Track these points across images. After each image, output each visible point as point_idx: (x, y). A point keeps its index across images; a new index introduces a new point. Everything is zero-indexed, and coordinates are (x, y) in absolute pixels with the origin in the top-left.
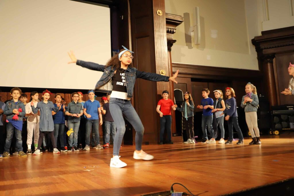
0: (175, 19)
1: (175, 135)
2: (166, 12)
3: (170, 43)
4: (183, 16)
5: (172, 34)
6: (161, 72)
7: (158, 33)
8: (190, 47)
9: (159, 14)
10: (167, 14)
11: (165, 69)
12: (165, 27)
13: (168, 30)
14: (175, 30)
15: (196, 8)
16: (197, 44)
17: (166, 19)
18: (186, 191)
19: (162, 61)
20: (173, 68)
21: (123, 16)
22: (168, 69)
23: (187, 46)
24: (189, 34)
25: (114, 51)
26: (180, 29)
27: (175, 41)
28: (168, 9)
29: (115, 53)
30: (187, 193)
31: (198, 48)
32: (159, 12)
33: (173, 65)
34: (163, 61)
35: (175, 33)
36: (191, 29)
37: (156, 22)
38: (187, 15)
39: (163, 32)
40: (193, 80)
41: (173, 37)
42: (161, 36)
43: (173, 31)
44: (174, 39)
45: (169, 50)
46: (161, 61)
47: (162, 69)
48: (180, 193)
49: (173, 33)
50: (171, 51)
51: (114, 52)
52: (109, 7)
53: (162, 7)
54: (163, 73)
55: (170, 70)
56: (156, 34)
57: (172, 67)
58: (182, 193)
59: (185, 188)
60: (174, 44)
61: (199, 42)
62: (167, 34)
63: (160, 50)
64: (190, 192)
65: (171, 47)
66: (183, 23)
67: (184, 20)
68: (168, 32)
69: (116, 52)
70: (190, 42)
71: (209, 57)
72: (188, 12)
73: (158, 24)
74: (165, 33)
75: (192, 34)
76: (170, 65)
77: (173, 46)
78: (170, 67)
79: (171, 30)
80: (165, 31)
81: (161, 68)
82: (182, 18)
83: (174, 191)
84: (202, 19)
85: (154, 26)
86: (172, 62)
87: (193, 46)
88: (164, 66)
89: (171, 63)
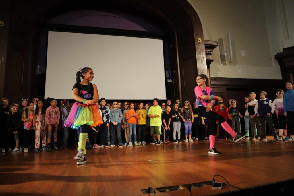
0: (212, 44)
2: (204, 39)
3: (209, 62)
4: (217, 41)
5: (210, 56)
7: (199, 56)
8: (225, 64)
9: (199, 42)
10: (205, 41)
12: (204, 50)
13: (207, 53)
14: (212, 52)
15: (228, 35)
16: (230, 62)
17: (205, 44)
18: (225, 181)
20: (212, 81)
21: (172, 45)
23: (222, 63)
24: (223, 54)
25: (167, 70)
26: (216, 51)
27: (212, 61)
28: (206, 37)
30: (226, 183)
31: (230, 64)
32: (200, 40)
33: (211, 79)
35: (212, 54)
36: (225, 50)
37: (197, 47)
38: (221, 40)
39: (203, 54)
40: (228, 89)
41: (210, 57)
42: (201, 57)
43: (211, 53)
44: (211, 59)
45: (208, 67)
48: (220, 183)
49: (211, 54)
50: (210, 69)
51: (166, 71)
52: (162, 39)
53: (202, 36)
56: (198, 56)
58: (222, 183)
59: (224, 178)
60: (212, 63)
61: (231, 60)
62: (206, 56)
63: (202, 68)
64: (228, 183)
66: (218, 47)
67: (218, 44)
68: (207, 54)
70: (225, 60)
71: (240, 71)
72: (221, 38)
73: (199, 48)
74: (204, 55)
75: (226, 54)
79: (209, 53)
80: (204, 53)
82: (217, 43)
83: (216, 181)
84: (233, 42)
85: (196, 50)
86: (211, 77)
87: (226, 63)
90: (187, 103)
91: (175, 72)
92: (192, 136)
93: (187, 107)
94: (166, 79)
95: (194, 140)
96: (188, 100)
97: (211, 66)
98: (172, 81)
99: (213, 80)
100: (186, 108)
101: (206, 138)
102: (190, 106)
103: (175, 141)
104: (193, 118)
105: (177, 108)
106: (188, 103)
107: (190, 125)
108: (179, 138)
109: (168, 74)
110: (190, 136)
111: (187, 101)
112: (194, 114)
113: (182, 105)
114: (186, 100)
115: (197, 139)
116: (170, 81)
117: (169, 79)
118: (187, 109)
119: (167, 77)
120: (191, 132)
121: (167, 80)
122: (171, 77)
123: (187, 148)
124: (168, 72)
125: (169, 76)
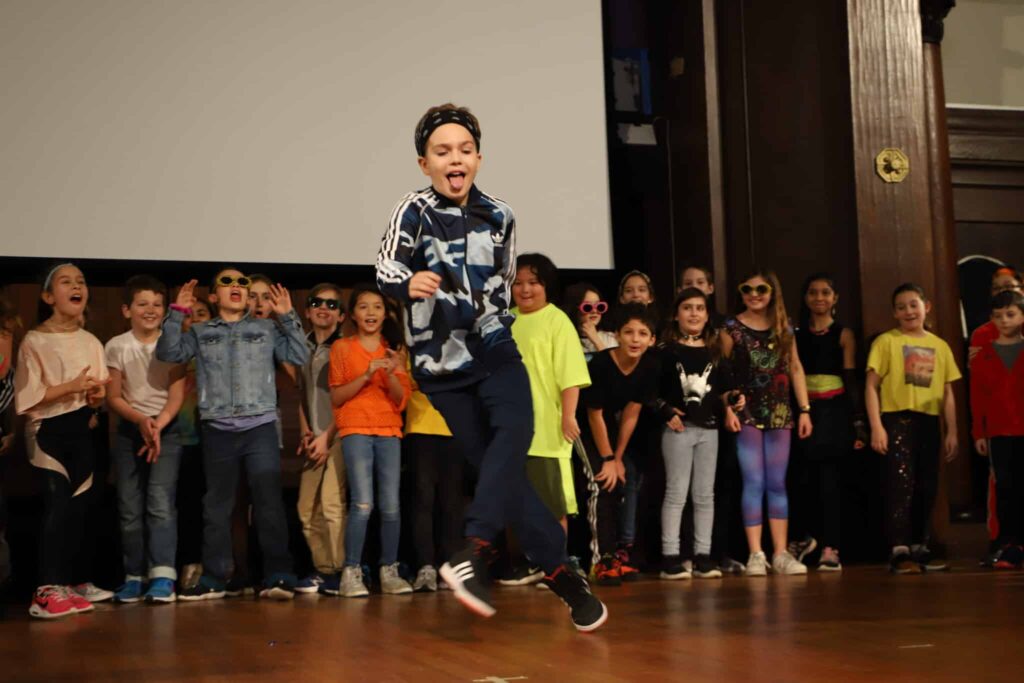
1: (965, 515)
6: (881, 162)
11: (906, 143)
19: (887, 97)
20: (952, 138)
22: (921, 143)
25: (621, 58)
29: (626, 69)
33: (950, 121)
34: (894, 102)
45: (932, 33)
46: (883, 102)
47: (889, 145)
50: (944, 43)
51: (618, 65)
54: (896, 164)
55: (935, 150)
57: (945, 129)
63: (880, 39)
65: (945, 16)
69: (628, 65)
76: (932, 119)
77: (953, 14)
78: (934, 135)
81: (884, 141)
86: (949, 105)
88: (897, 129)
89: (943, 112)
90: (762, 289)
91: (678, 66)
92: (795, 537)
93: (757, 324)
94: (616, 119)
95: (812, 561)
96: (765, 275)
97: (951, 22)
98: (659, 134)
99: (958, 129)
100: (748, 330)
101: (899, 549)
102: (780, 313)
103: (675, 564)
104: (805, 403)
105: (698, 327)
106: (767, 296)
107: (781, 452)
108: (704, 544)
109: (632, 82)
110: (779, 527)
111: (757, 281)
112: (809, 371)
113: (725, 308)
114: (754, 274)
115: (830, 554)
116: (640, 135)
117: (637, 124)
118: (763, 337)
119: (625, 104)
120: (781, 502)
121: (621, 126)
122: (648, 111)
123: (759, 610)
124: (630, 71)
125: (638, 99)
